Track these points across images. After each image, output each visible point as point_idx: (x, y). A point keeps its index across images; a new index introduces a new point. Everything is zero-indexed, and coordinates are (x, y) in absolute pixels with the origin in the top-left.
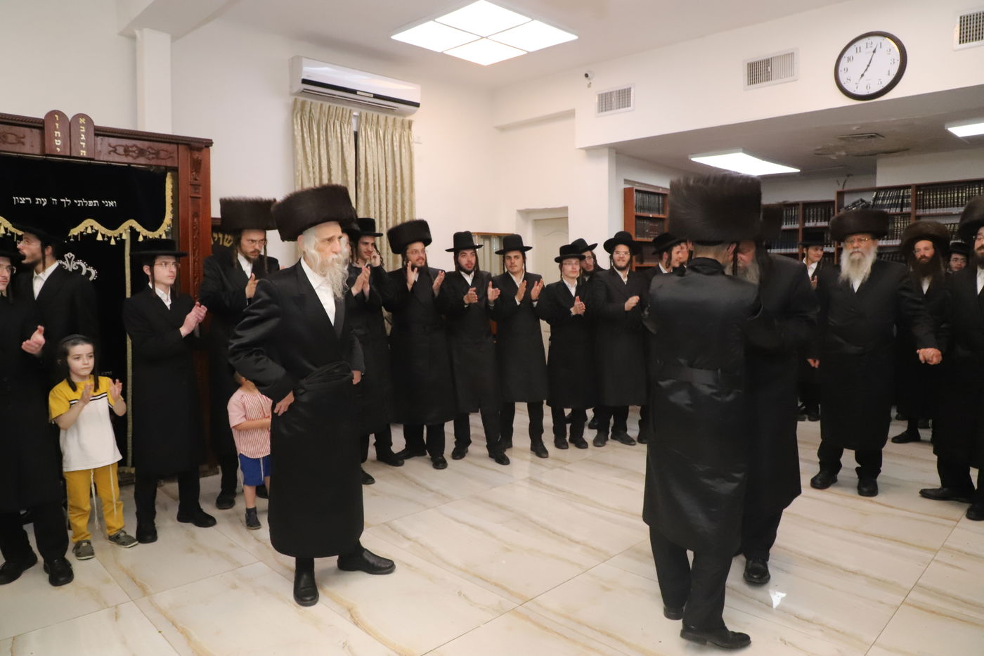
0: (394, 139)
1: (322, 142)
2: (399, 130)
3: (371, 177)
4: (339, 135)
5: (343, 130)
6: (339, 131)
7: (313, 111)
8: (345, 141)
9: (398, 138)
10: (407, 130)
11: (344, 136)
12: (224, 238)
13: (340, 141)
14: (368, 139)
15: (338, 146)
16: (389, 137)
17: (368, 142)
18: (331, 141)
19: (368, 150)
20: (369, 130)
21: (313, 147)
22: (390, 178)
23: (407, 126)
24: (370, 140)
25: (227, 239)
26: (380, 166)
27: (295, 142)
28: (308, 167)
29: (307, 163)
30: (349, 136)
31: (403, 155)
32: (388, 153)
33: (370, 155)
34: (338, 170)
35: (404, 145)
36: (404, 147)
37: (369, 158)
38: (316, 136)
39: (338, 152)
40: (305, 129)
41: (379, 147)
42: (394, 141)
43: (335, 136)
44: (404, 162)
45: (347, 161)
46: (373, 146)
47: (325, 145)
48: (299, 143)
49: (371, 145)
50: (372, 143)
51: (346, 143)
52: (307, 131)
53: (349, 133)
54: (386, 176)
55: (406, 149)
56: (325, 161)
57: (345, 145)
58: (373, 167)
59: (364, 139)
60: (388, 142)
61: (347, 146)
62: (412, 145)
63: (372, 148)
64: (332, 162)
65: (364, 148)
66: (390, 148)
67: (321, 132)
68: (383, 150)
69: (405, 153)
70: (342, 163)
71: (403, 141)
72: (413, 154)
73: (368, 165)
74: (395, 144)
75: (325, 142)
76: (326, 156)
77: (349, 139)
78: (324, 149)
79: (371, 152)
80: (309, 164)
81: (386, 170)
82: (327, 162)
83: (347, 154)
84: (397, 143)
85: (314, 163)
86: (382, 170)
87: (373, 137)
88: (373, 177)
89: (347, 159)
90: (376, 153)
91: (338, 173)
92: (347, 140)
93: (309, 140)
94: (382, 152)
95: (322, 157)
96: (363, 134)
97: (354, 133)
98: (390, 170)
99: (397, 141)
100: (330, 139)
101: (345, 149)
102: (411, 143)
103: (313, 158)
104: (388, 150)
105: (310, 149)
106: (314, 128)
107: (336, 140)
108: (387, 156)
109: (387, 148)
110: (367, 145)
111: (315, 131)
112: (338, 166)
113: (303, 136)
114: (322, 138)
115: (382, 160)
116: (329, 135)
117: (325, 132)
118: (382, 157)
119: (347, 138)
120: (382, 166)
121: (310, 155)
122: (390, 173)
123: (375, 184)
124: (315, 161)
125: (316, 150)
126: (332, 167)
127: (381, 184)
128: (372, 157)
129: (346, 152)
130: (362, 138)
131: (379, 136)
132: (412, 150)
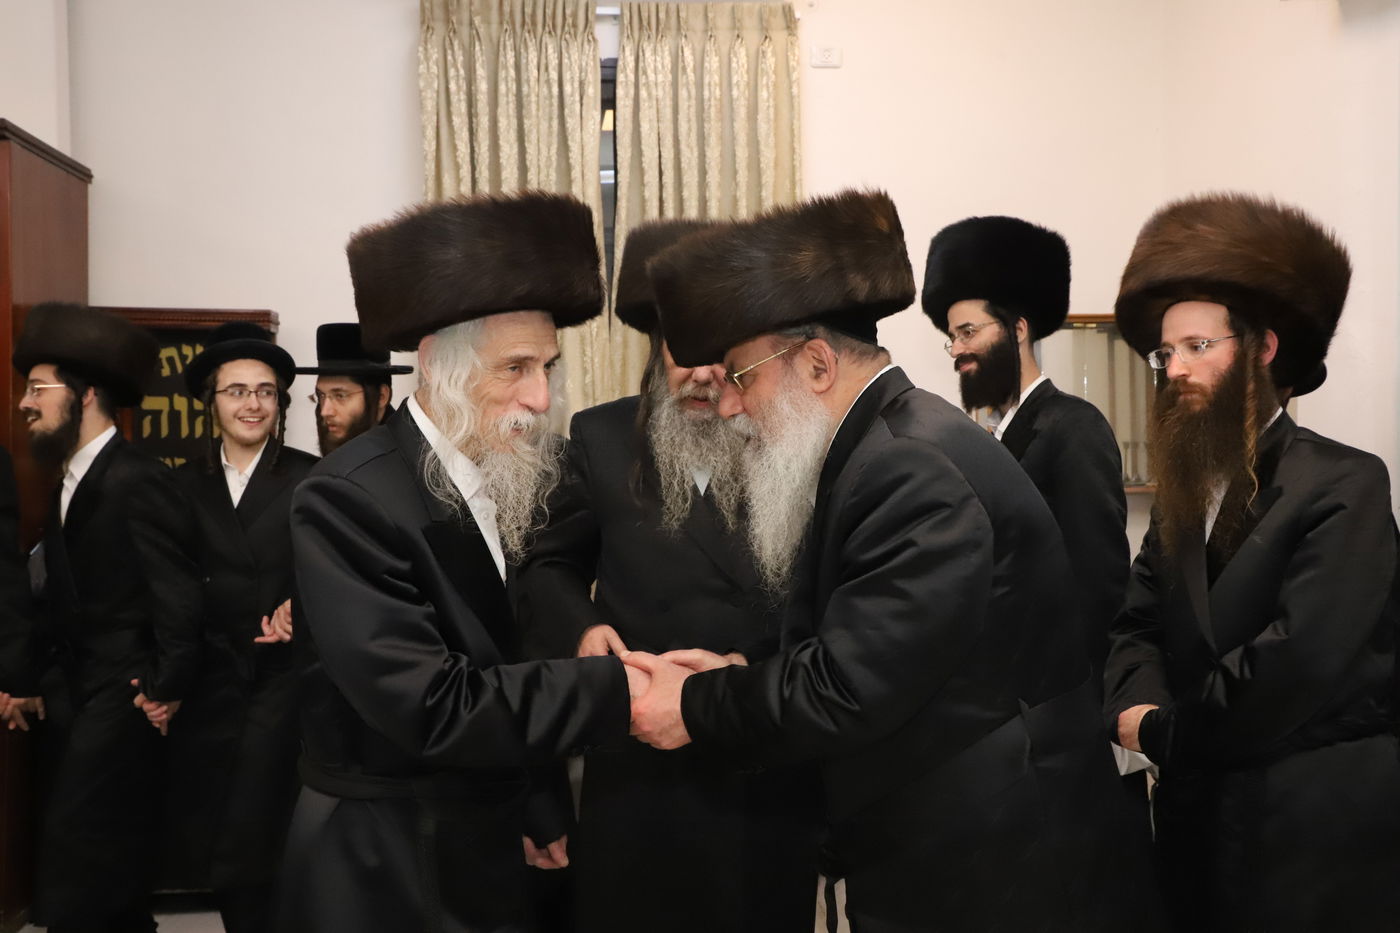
0: (734, 65)
1: (502, 100)
2: (752, 36)
3: (651, 177)
4: (554, 75)
5: (565, 61)
6: (554, 62)
7: (477, 20)
8: (568, 88)
9: (743, 60)
10: (779, 36)
11: (567, 76)
13: (555, 90)
14: (645, 73)
15: (551, 105)
16: (713, 62)
17: (647, 85)
18: (528, 95)
19: (644, 105)
20: (648, 53)
21: (471, 115)
22: (713, 177)
23: (778, 21)
24: (652, 76)
26: (683, 147)
27: (421, 106)
28: (457, 167)
29: (456, 157)
30: (583, 74)
31: (762, 106)
32: (710, 106)
33: (650, 120)
34: (548, 167)
35: (765, 79)
36: (767, 84)
37: (645, 127)
38: (483, 86)
39: (551, 119)
40: (452, 72)
41: (683, 93)
42: (733, 73)
43: (543, 78)
44: (763, 128)
45: (570, 143)
46: (661, 93)
47: (512, 106)
48: (429, 109)
49: (654, 92)
50: (656, 84)
51: (572, 95)
52: (458, 76)
53: (584, 64)
54: (703, 172)
55: (771, 88)
56: (511, 147)
57: (568, 100)
58: (660, 152)
59: (632, 77)
60: (713, 78)
61: (573, 103)
62: (795, 76)
63: (657, 100)
64: (528, 150)
65: (630, 102)
66: (718, 92)
67: (502, 74)
68: (693, 102)
69: (768, 100)
70: (558, 149)
71: (762, 69)
72: (796, 101)
73: (643, 147)
74: (735, 79)
75: (512, 98)
76: (513, 136)
77: (582, 84)
78: (508, 116)
79: (654, 111)
80: (460, 160)
81: (702, 156)
82: (515, 150)
83: (572, 123)
84: (740, 77)
85: (476, 156)
86: (689, 157)
87: (660, 67)
88: (658, 179)
89: (570, 138)
90: (668, 113)
91: (548, 175)
92: (576, 85)
93: (463, 97)
94: (689, 106)
95: (501, 137)
96: (631, 64)
97: (602, 67)
98: (713, 154)
99: (743, 70)
100: (525, 89)
101: (567, 111)
102: (791, 70)
103: (475, 144)
104: (709, 100)
105: (466, 120)
106: (478, 65)
107: (545, 90)
108: (705, 115)
109: (706, 93)
110: (643, 93)
111: (481, 72)
112: (549, 158)
113: (447, 89)
114: (502, 88)
115: (690, 129)
116: (524, 76)
117: (512, 73)
118: (689, 121)
119: (577, 79)
120: (688, 146)
121: (465, 134)
122: (713, 164)
123: (664, 195)
124: (479, 149)
125: (484, 121)
126: (528, 163)
127: (686, 194)
128: (655, 124)
129: (570, 117)
130: (626, 76)
131: (680, 65)
132: (795, 90)
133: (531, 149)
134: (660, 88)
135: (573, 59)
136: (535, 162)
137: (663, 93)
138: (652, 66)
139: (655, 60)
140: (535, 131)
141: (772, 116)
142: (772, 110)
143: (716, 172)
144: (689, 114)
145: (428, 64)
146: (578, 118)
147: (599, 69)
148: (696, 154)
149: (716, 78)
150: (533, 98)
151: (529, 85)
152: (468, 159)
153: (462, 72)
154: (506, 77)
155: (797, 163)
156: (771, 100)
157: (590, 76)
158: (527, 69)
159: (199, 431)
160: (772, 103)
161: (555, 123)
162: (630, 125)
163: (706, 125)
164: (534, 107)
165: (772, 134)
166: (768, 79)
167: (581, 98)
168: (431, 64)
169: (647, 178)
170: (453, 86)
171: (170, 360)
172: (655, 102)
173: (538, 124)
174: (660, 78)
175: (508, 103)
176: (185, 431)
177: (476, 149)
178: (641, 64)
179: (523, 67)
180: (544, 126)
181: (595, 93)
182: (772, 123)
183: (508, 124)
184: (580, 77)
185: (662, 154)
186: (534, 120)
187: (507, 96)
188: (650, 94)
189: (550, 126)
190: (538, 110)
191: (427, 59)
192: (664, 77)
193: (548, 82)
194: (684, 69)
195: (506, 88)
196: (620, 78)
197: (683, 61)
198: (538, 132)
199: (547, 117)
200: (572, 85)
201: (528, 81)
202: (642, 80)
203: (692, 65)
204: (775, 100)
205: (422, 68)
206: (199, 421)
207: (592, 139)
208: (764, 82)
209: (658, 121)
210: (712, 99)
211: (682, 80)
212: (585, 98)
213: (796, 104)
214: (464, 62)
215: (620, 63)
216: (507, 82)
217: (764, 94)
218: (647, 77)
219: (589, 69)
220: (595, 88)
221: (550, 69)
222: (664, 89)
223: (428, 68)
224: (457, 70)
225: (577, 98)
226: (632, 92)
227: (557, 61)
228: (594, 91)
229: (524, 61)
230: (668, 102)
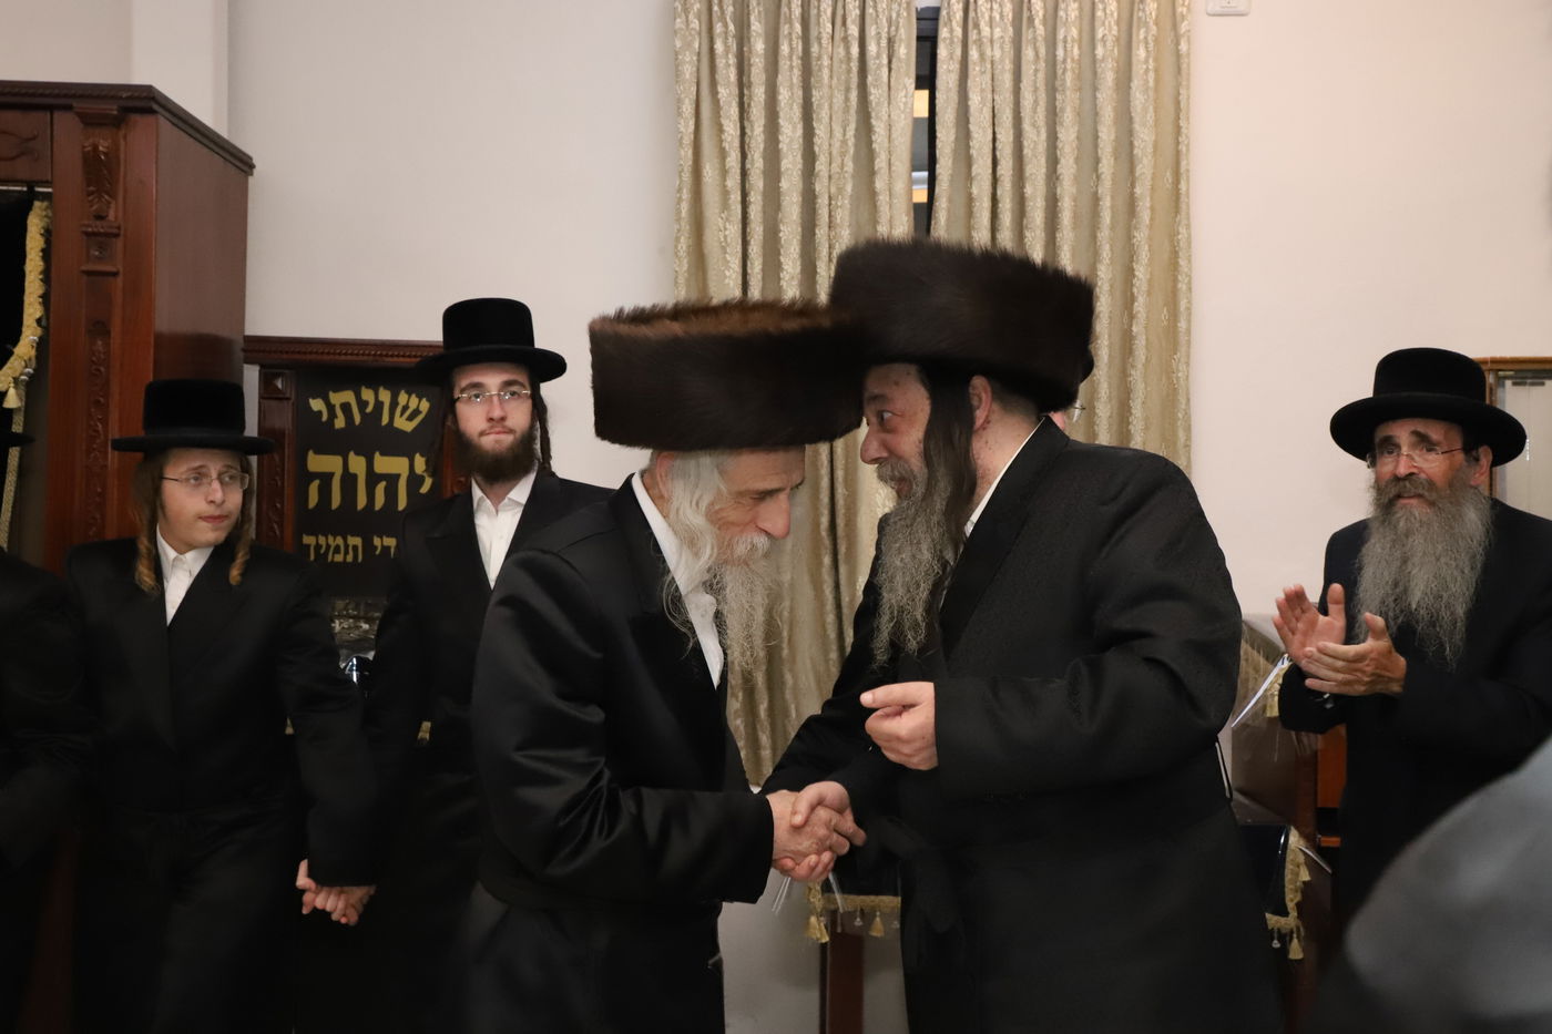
1: (784, 64)
3: (982, 168)
4: (854, 30)
5: (870, 11)
6: (854, 12)
8: (872, 48)
9: (1112, 6)
11: (871, 31)
12: (394, 404)
13: (855, 50)
14: (977, 26)
15: (849, 71)
16: (1070, 11)
17: (979, 42)
18: (819, 58)
19: (974, 70)
21: (743, 84)
22: (1067, 168)
24: (986, 31)
25: (405, 408)
26: (1026, 126)
27: (678, 74)
28: (723, 154)
29: (721, 141)
30: (893, 28)
31: (1138, 69)
32: (1065, 70)
33: (982, 91)
34: (843, 155)
35: (1142, 31)
36: (1146, 38)
37: (975, 99)
38: (759, 46)
39: (848, 90)
40: (718, 28)
41: (1028, 53)
42: (1097, 23)
43: (838, 36)
44: (1138, 98)
45: (873, 122)
46: (997, 53)
47: (797, 72)
48: (688, 76)
49: (988, 52)
50: (992, 41)
51: (878, 56)
52: (726, 33)
53: (894, 15)
54: (1053, 161)
55: (1151, 45)
56: (794, 128)
57: (871, 64)
58: (994, 133)
59: (958, 32)
60: (1070, 31)
61: (879, 67)
62: (1183, 27)
63: (992, 63)
64: (817, 131)
65: (955, 66)
66: (1076, 51)
67: (785, 29)
68: (1042, 65)
69: (1146, 61)
70: (856, 130)
71: (1139, 18)
72: (1184, 61)
73: (971, 127)
74: (1100, 33)
75: (797, 62)
76: (797, 112)
77: (891, 41)
78: (791, 87)
79: (989, 76)
80: (726, 145)
81: (1053, 138)
82: (800, 132)
83: (876, 94)
84: (1108, 29)
85: (747, 140)
86: (1035, 140)
87: (998, 17)
88: (990, 171)
89: (873, 114)
90: (1007, 80)
91: (842, 166)
92: (884, 43)
93: (732, 60)
94: (1036, 71)
95: (781, 114)
96: (959, 15)
97: (918, 19)
98: (1068, 135)
99: (1112, 21)
100: (815, 49)
101: (870, 79)
102: (1179, 18)
103: (746, 123)
104: (1064, 61)
105: (735, 91)
106: (752, 18)
107: (841, 51)
108: (1058, 83)
109: (1060, 53)
110: (974, 54)
111: (757, 27)
112: (844, 142)
113: (712, 50)
114: (785, 48)
115: (1036, 102)
116: (813, 33)
117: (798, 27)
118: (1036, 90)
119: (884, 35)
120: (1034, 125)
121: (734, 111)
122: (1067, 149)
123: (999, 192)
124: (752, 131)
125: (759, 93)
126: (816, 149)
127: (1028, 190)
128: (990, 96)
129: (875, 86)
130: (951, 31)
131: (1026, 14)
132: (1183, 47)
133: (821, 131)
134: (996, 46)
135: (880, 10)
136: (826, 147)
137: (1001, 54)
138: (987, 18)
139: (991, 8)
140: (826, 106)
141: (1151, 83)
142: (1151, 75)
143: (1071, 161)
144: (1035, 82)
145: (687, 17)
146: (886, 88)
147: (914, 20)
148: (1044, 136)
149: (1074, 32)
150: (826, 62)
151: (820, 44)
152: (737, 143)
153: (731, 27)
154: (790, 34)
155: (1183, 148)
156: (1151, 61)
157: (902, 31)
158: (819, 23)
159: (380, 501)
160: (1151, 64)
161: (854, 95)
162: (954, 96)
163: (1058, 96)
164: (826, 73)
165: (1151, 108)
166: (1147, 32)
167: (890, 62)
168: (691, 17)
169: (975, 169)
170: (719, 46)
171: (346, 407)
172: (989, 66)
173: (831, 97)
174: (997, 31)
175: (791, 67)
176: (362, 502)
177: (748, 131)
178: (972, 14)
179: (813, 20)
180: (839, 98)
181: (908, 54)
182: (1151, 93)
183: (791, 97)
184: (889, 33)
185: (998, 136)
186: (826, 90)
187: (791, 59)
188: (982, 55)
189: (847, 99)
190: (831, 77)
191: (686, 11)
192: (1002, 32)
193: (845, 39)
194: (1031, 20)
195: (789, 48)
196: (943, 33)
197: (1029, 9)
198: (831, 108)
199: (843, 88)
200: (879, 44)
201: (819, 39)
202: (973, 35)
203: (1041, 14)
204: (1156, 60)
205: (679, 23)
206: (380, 488)
207: (903, 116)
208: (1142, 36)
209: (993, 91)
210: (1069, 60)
211: (1027, 35)
212: (894, 60)
213: (1184, 66)
214: (734, 13)
215: (944, 13)
216: (791, 40)
217: (1140, 53)
218: (979, 33)
219: (901, 21)
220: (908, 47)
221: (849, 21)
222: (1002, 48)
223: (687, 22)
224: (726, 25)
225: (885, 61)
226: (958, 52)
227: (858, 12)
228: (907, 51)
229: (814, 12)
230: (1008, 66)
